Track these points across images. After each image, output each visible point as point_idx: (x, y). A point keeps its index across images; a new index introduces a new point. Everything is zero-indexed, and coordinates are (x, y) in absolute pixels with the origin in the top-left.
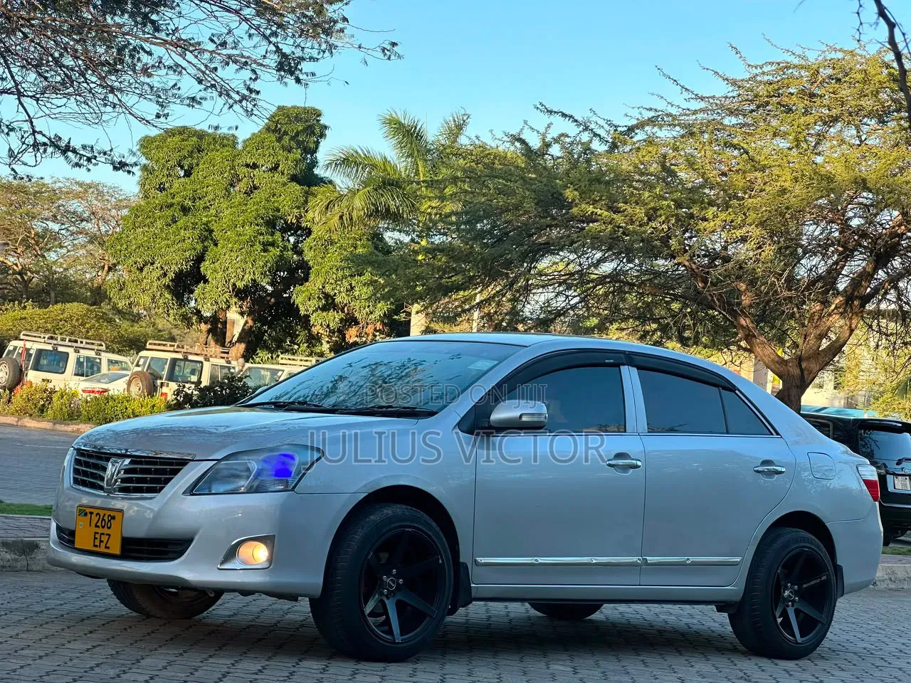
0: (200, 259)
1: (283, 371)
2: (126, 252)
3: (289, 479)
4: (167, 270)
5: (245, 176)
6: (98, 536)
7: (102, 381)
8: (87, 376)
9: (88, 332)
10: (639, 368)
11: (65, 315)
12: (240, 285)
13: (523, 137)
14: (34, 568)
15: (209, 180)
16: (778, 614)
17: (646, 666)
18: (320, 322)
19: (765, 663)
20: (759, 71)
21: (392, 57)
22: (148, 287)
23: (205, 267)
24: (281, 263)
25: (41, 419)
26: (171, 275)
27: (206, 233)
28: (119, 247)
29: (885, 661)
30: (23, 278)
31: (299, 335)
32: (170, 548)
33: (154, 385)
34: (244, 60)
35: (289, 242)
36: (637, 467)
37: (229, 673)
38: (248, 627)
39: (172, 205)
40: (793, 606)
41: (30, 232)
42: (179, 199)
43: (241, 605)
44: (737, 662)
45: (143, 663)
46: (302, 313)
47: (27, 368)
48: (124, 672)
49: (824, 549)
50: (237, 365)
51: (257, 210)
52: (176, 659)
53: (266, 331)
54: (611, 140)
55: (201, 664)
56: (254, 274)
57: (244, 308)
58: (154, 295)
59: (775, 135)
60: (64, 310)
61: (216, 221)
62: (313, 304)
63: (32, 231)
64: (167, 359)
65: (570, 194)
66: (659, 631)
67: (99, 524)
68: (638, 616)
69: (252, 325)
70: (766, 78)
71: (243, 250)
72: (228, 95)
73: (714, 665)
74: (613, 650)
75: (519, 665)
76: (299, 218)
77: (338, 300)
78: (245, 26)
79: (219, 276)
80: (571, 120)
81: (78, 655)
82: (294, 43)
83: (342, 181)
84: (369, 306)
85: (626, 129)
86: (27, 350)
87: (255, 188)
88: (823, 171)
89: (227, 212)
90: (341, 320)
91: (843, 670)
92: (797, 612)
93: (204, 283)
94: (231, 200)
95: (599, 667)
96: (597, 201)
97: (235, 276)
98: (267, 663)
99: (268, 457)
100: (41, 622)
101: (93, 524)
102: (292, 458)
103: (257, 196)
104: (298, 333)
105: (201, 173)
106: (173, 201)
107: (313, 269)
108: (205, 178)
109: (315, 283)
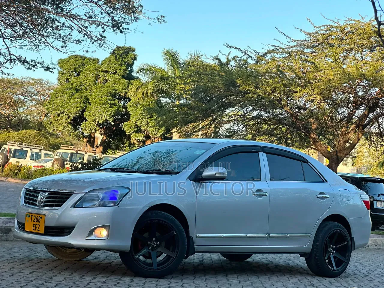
0: (84, 111)
2: (52, 108)
3: (116, 201)
4: (70, 116)
5: (102, 76)
6: (34, 226)
7: (42, 162)
8: (35, 160)
9: (36, 142)
10: (267, 153)
11: (27, 135)
12: (101, 122)
13: (219, 57)
14: (10, 239)
15: (87, 78)
16: (326, 258)
17: (270, 280)
18: (135, 138)
19: (321, 279)
20: (319, 29)
21: (162, 22)
22: (62, 123)
23: (86, 115)
24: (118, 112)
25: (16, 178)
26: (71, 118)
27: (86, 100)
28: (49, 106)
29: (372, 278)
30: (9, 119)
31: (126, 143)
32: (65, 231)
33: (64, 164)
34: (98, 23)
35: (121, 103)
36: (266, 195)
37: (90, 283)
38: (100, 264)
39: (71, 88)
40: (333, 255)
41: (12, 100)
42: (74, 86)
43: (97, 255)
44: (309, 279)
45: (54, 278)
46: (127, 134)
47: (10, 157)
48: (46, 282)
49: (346, 231)
50: (99, 155)
51: (108, 90)
52: (68, 277)
53: (112, 142)
54: (256, 59)
55: (79, 279)
56: (107, 117)
57: (102, 132)
58: (64, 127)
59: (326, 56)
60: (26, 133)
61: (90, 95)
62: (132, 130)
63: (13, 99)
64: (69, 153)
65: (239, 81)
66: (276, 266)
67: (35, 220)
68: (267, 260)
69: (105, 139)
70: (322, 32)
71: (102, 107)
72: (92, 38)
73: (299, 280)
74: (256, 274)
75: (216, 280)
76: (125, 94)
77: (142, 128)
78: (99, 9)
79: (92, 118)
80: (239, 50)
81: (27, 275)
82: (120, 16)
83: (144, 78)
84: (155, 131)
85: (262, 54)
86: (10, 149)
87: (107, 81)
88: (346, 71)
89: (95, 91)
90: (144, 137)
91: (354, 282)
92: (335, 257)
93: (85, 121)
94: (96, 86)
95: (250, 280)
96: (250, 84)
97: (98, 118)
98: (107, 279)
99: (107, 192)
100: (11, 262)
101: (33, 220)
102: (117, 192)
103: (108, 84)
104: (125, 142)
105: (84, 75)
106: (72, 86)
107: (132, 115)
108: (85, 76)
109: (132, 121)
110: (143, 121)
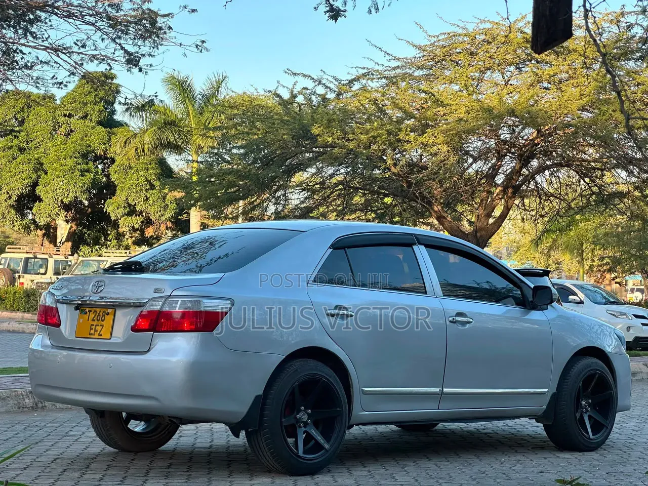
0: (35, 184)
1: (107, 261)
4: (11, 194)
5: (64, 123)
12: (66, 201)
13: (278, 92)
15: (38, 127)
18: (127, 225)
20: (436, 39)
21: (203, 51)
23: (39, 190)
24: (95, 183)
26: (14, 197)
27: (38, 166)
31: (110, 234)
33: (14, 278)
34: (102, 57)
35: (98, 168)
39: (11, 147)
42: (16, 143)
46: (113, 218)
50: (73, 260)
51: (74, 147)
53: (86, 233)
54: (337, 90)
56: (76, 193)
57: (69, 217)
58: (3, 213)
61: (44, 156)
62: (121, 211)
64: (22, 258)
65: (315, 130)
69: (75, 229)
70: (441, 44)
71: (67, 176)
76: (105, 151)
77: (138, 208)
78: (99, 34)
79: (50, 195)
80: (309, 79)
82: (133, 43)
83: (135, 123)
84: (160, 211)
85: (347, 82)
87: (72, 131)
88: (485, 106)
89: (52, 150)
90: (142, 222)
93: (40, 202)
94: (55, 141)
96: (334, 134)
97: (62, 195)
103: (73, 137)
104: (109, 232)
105: (31, 123)
106: (12, 144)
107: (118, 187)
108: (34, 126)
109: (120, 197)
110: (138, 195)
